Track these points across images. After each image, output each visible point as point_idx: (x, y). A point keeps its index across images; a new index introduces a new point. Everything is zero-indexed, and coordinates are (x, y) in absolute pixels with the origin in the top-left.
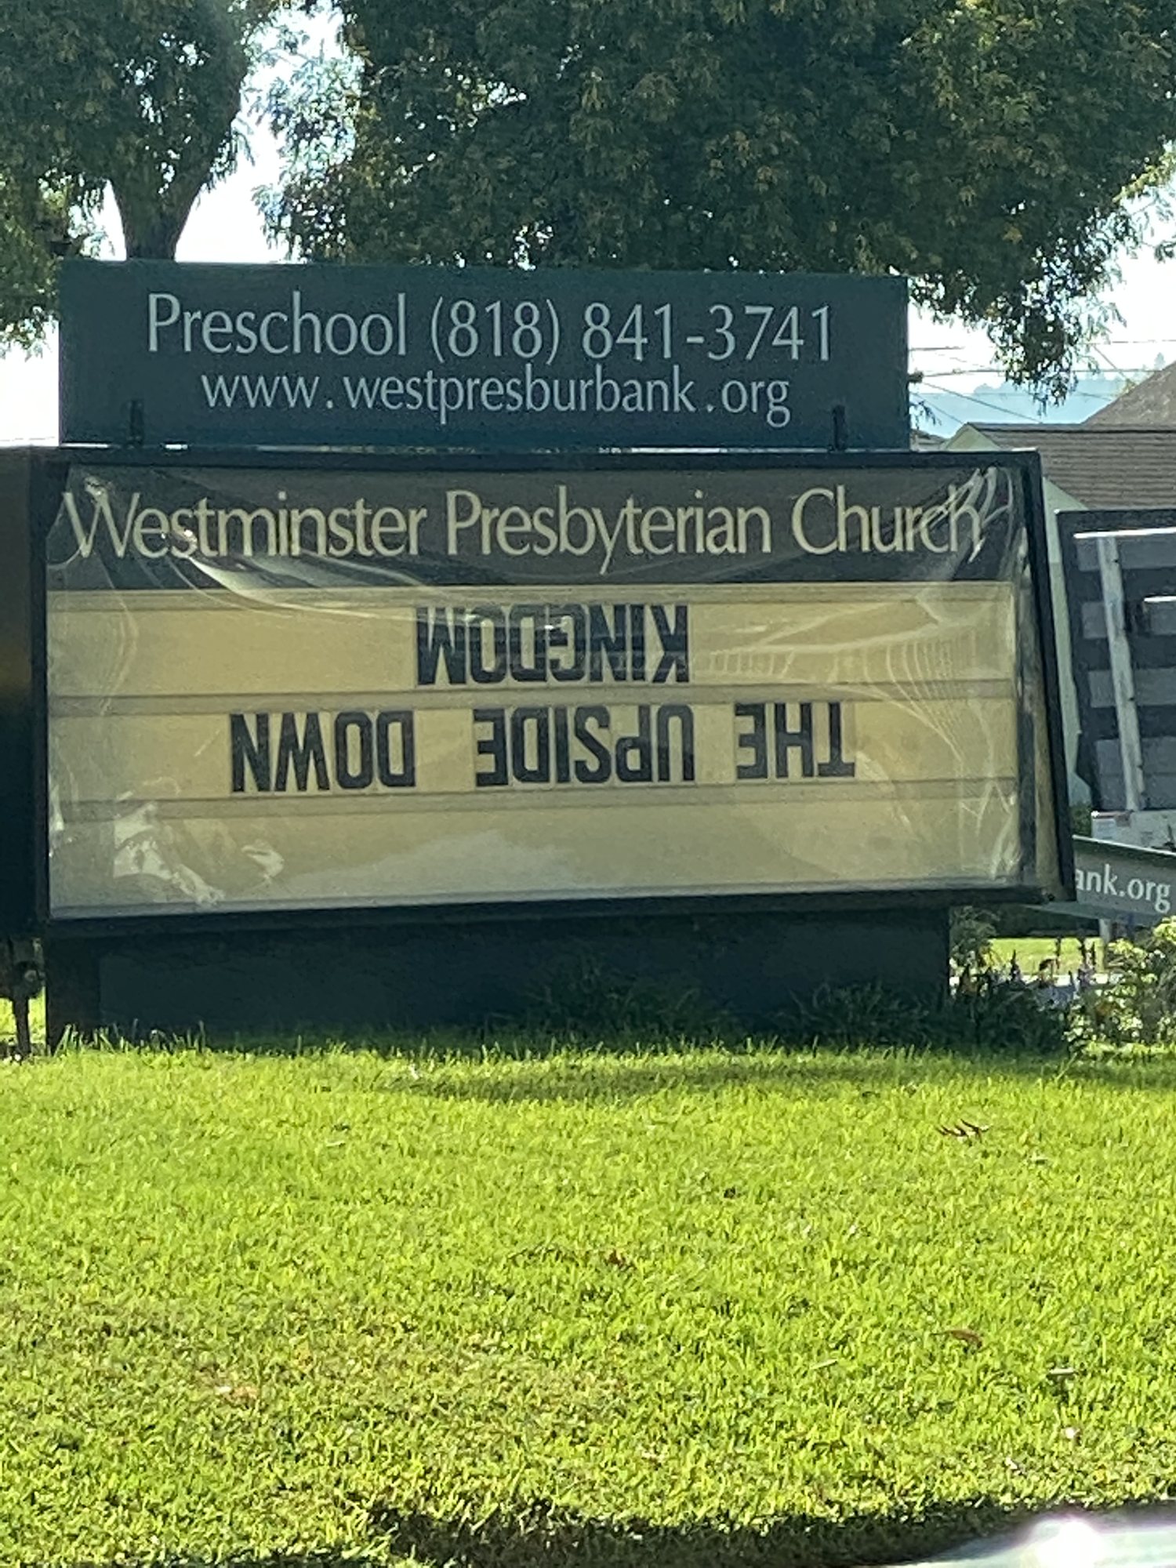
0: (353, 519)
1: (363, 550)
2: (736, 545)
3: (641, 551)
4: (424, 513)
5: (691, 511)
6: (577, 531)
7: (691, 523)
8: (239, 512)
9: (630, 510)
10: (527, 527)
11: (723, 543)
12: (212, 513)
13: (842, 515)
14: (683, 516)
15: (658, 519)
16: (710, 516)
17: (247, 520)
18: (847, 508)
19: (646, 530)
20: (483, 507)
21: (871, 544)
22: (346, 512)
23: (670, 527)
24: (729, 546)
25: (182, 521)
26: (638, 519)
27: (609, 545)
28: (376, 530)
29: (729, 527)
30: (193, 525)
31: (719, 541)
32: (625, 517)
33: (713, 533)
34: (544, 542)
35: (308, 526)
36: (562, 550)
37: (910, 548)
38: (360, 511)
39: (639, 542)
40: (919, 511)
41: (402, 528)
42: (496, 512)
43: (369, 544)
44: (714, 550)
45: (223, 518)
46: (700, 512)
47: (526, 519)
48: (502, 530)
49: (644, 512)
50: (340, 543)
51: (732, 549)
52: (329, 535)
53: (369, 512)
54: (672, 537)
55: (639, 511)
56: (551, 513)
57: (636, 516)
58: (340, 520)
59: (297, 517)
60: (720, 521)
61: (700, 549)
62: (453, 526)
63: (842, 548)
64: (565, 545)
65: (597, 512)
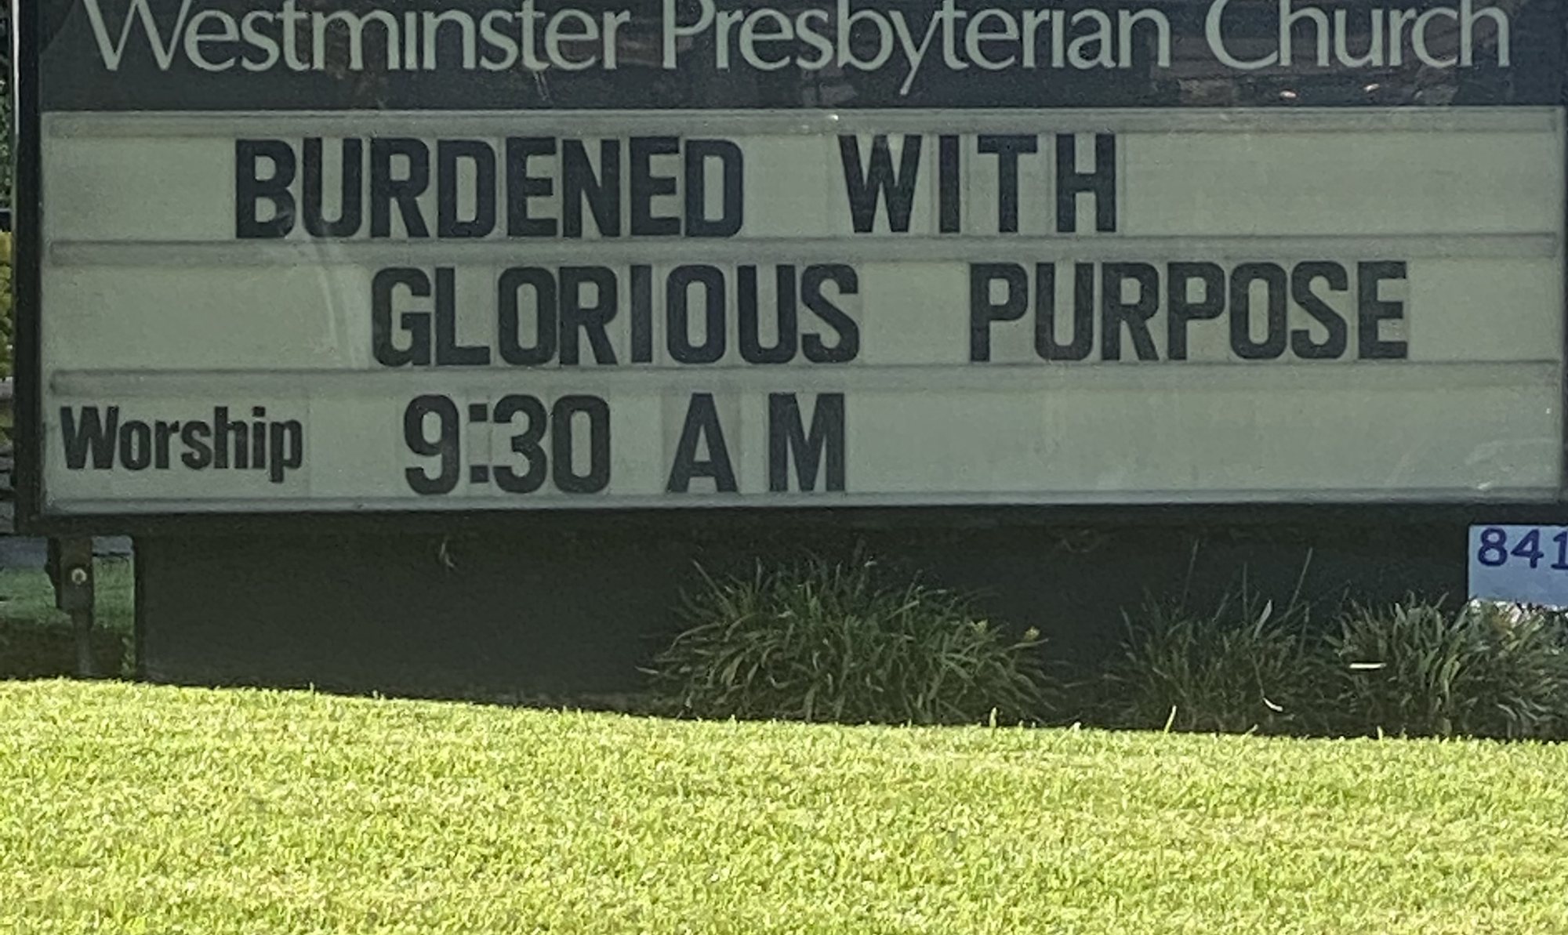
0: (518, 21)
1: (531, 62)
2: (1115, 57)
3: (965, 65)
4: (625, 16)
5: (1044, 15)
6: (864, 39)
7: (1044, 29)
8: (346, 16)
9: (948, 13)
10: (787, 34)
11: (1096, 55)
12: (303, 15)
13: (1286, 20)
14: (1030, 20)
15: (993, 25)
16: (1076, 18)
17: (356, 26)
18: (1292, 11)
19: (972, 37)
20: (718, 9)
21: (1332, 55)
22: (508, 17)
23: (1012, 33)
24: (1105, 58)
25: (259, 26)
26: (960, 27)
27: (915, 58)
28: (552, 38)
29: (1105, 35)
30: (275, 31)
31: (1090, 51)
32: (941, 20)
33: (1079, 41)
34: (815, 54)
35: (450, 34)
36: (840, 64)
37: (1395, 60)
38: (528, 15)
39: (961, 53)
40: (1411, 13)
41: (592, 34)
42: (738, 15)
43: (540, 52)
44: (1083, 64)
45: (320, 22)
46: (1058, 16)
47: (784, 21)
48: (747, 36)
49: (972, 14)
50: (499, 55)
51: (1109, 63)
52: (480, 42)
53: (542, 15)
54: (1017, 47)
55: (962, 14)
56: (824, 16)
57: (956, 20)
58: (496, 25)
59: (431, 21)
60: (1091, 26)
61: (1058, 62)
62: (670, 31)
63: (1286, 61)
64: (845, 56)
65: (897, 16)
